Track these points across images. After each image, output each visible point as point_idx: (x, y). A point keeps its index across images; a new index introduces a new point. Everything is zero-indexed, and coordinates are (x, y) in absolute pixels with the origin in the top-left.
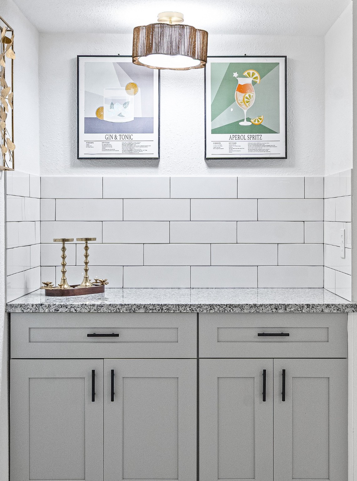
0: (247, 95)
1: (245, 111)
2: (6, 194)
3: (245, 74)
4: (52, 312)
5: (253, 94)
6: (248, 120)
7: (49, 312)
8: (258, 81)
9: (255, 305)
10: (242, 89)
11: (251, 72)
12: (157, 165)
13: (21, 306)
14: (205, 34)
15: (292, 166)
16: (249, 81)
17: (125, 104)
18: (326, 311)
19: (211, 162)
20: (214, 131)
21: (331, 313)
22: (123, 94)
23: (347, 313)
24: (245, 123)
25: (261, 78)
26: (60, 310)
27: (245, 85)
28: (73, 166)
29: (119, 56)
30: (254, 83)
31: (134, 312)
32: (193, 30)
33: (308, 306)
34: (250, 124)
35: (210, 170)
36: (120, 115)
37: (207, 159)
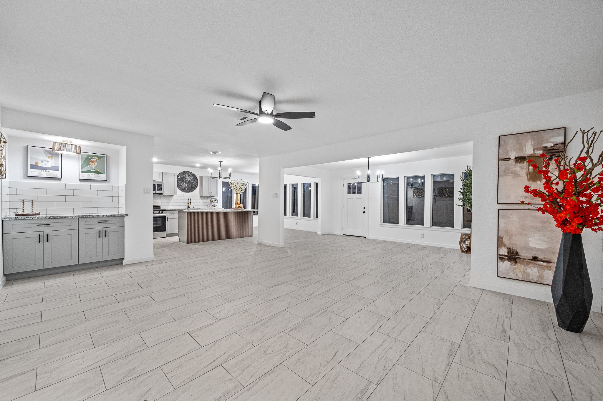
0: (94, 163)
1: (93, 168)
2: (1, 186)
3: (93, 158)
4: (23, 219)
5: (96, 164)
6: (94, 170)
7: (22, 219)
8: (98, 160)
9: (97, 215)
10: (92, 162)
11: (95, 158)
12: (60, 180)
13: (9, 218)
14: (80, 147)
15: (109, 182)
16: (95, 160)
17: (48, 162)
18: (118, 216)
19: (81, 180)
20: (82, 172)
21: (120, 216)
22: (47, 159)
23: (124, 216)
24: (93, 171)
25: (99, 159)
26: (26, 219)
27: (93, 161)
28: (25, 178)
29: (45, 148)
30: (96, 161)
31: (56, 218)
32: (76, 146)
33: (113, 215)
34: (95, 171)
35: (81, 182)
36: (45, 165)
37: (79, 179)
